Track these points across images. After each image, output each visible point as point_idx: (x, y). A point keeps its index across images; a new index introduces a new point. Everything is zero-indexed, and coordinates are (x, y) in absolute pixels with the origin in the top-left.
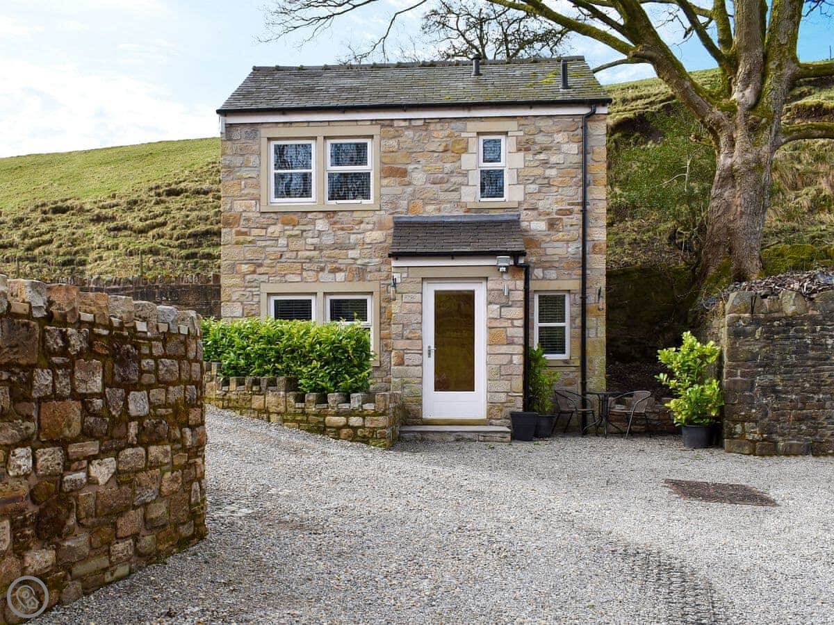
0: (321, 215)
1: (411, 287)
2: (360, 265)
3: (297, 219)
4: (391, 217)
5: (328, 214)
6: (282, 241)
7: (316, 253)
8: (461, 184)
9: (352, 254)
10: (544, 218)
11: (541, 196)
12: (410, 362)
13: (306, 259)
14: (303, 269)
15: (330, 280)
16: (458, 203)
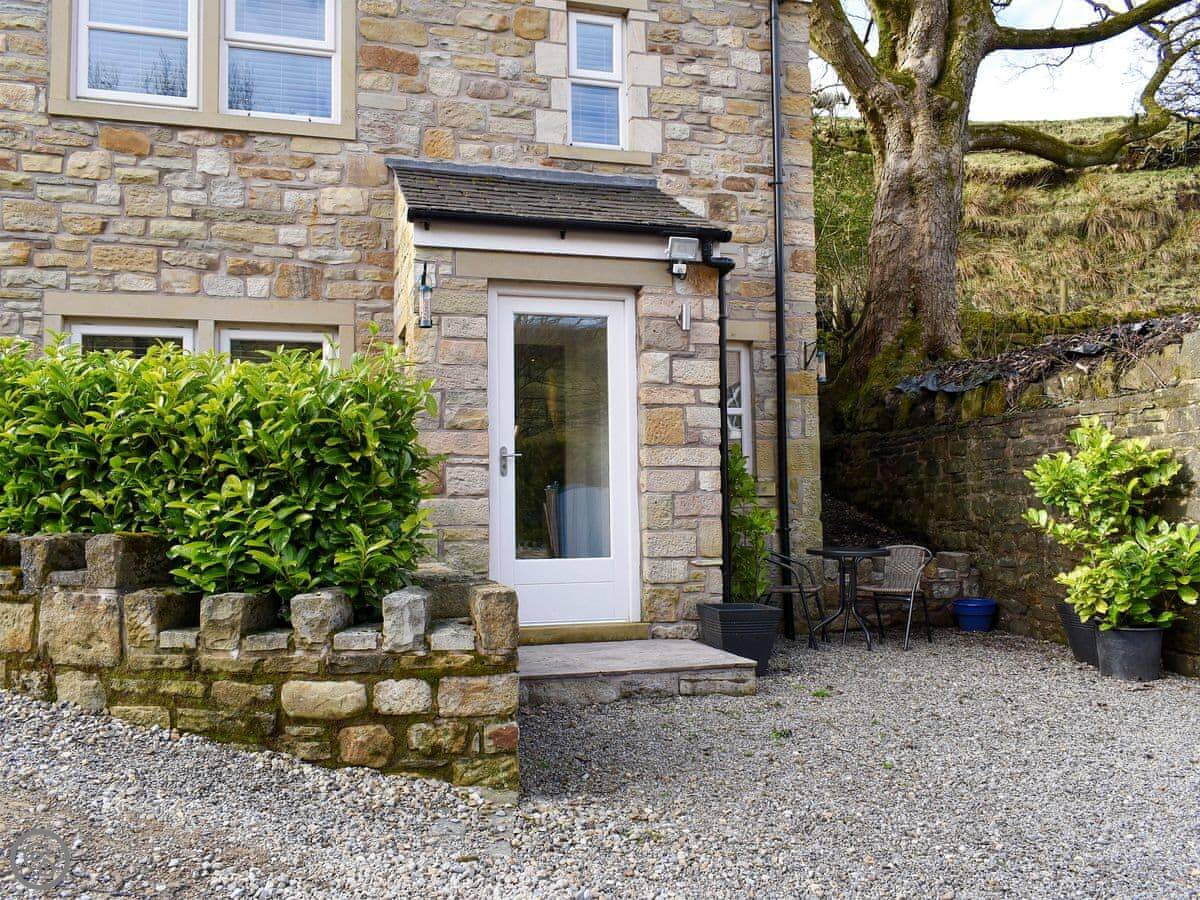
0: (212, 138)
1: (463, 300)
2: (305, 261)
3: (148, 141)
4: (382, 158)
5: (228, 137)
6: (107, 191)
7: (197, 226)
8: (536, 105)
9: (287, 234)
10: (702, 192)
11: (695, 147)
12: (461, 488)
13: (172, 238)
14: (160, 261)
15: (232, 293)
16: (529, 144)
